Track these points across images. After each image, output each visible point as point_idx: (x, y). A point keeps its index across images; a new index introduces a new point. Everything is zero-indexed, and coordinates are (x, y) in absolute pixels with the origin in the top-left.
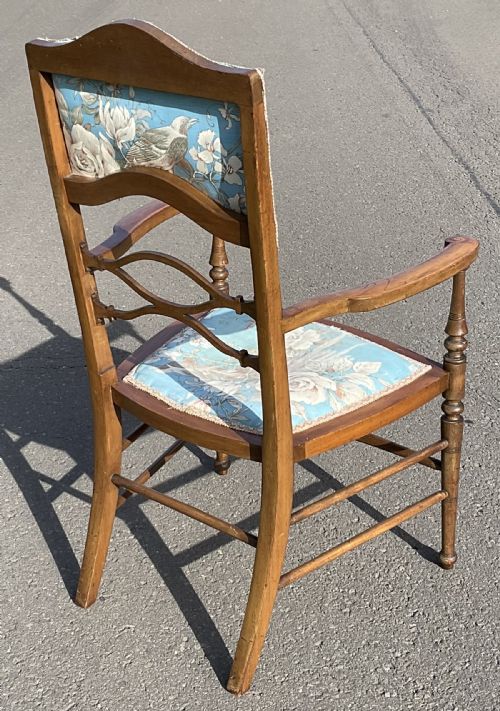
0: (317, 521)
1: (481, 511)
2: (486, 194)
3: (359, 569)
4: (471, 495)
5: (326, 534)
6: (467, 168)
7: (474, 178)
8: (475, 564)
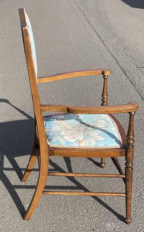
0: (65, 168)
2: (121, 67)
7: (117, 62)
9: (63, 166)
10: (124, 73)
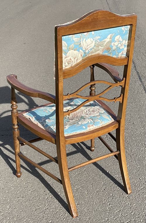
0: (46, 194)
1: (104, 189)
2: (137, 72)
3: (55, 213)
4: (102, 183)
5: (48, 199)
6: (134, 63)
7: (135, 67)
8: (96, 210)
9: (45, 192)
10: (140, 79)
